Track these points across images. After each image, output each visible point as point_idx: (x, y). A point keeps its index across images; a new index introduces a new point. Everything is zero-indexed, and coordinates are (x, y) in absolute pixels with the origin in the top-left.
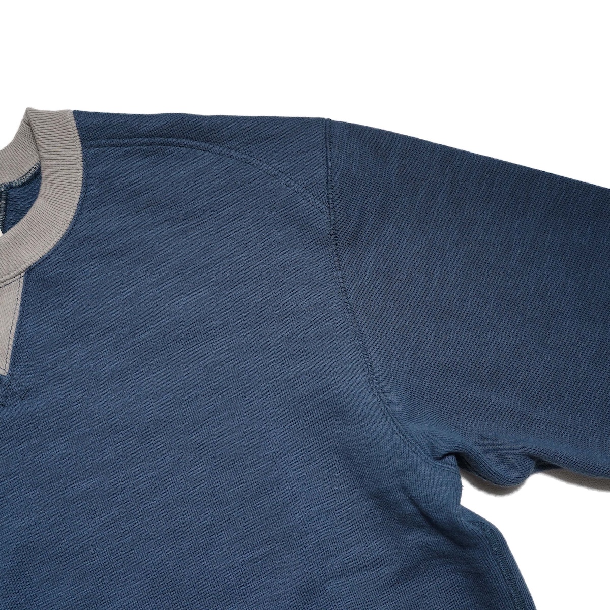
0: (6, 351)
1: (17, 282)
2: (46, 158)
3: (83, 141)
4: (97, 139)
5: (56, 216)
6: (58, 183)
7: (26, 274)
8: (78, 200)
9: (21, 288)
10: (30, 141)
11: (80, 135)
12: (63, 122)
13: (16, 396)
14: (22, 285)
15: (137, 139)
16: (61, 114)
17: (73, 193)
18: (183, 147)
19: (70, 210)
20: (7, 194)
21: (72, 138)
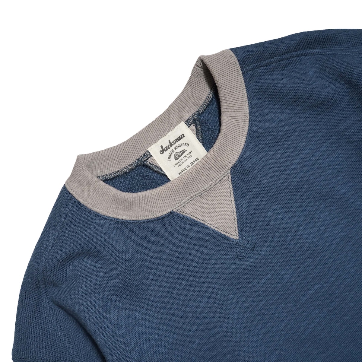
0: (234, 224)
1: (227, 177)
2: (223, 87)
3: (242, 68)
4: (251, 64)
5: (238, 125)
6: (234, 102)
7: (231, 170)
8: (248, 110)
9: (230, 180)
10: (202, 79)
11: (240, 64)
12: (228, 59)
13: (249, 250)
14: (230, 178)
15: (278, 57)
16: (223, 54)
17: (244, 106)
18: (307, 55)
19: (246, 118)
20: (199, 120)
21: (236, 69)
